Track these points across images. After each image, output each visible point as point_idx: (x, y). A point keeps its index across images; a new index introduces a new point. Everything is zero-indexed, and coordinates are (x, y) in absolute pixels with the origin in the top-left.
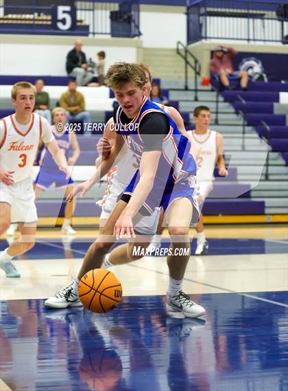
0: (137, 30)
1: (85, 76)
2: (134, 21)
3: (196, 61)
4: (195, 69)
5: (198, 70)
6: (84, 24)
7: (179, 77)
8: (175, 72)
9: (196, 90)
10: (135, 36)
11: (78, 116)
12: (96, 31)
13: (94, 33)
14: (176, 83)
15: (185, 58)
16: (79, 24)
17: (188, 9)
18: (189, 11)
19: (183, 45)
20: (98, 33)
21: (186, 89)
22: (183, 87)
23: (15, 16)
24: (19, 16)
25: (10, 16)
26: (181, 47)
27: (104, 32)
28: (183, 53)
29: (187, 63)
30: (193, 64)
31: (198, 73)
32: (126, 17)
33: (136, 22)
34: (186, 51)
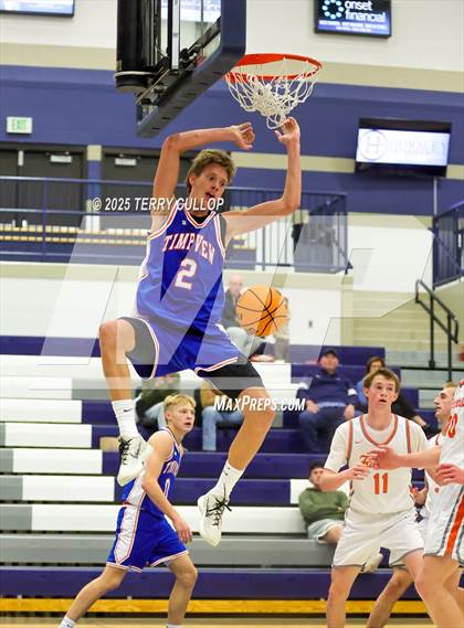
0: (342, 259)
1: (246, 343)
2: (338, 244)
3: (450, 317)
4: (448, 331)
5: (453, 332)
6: (245, 246)
7: (420, 345)
8: (413, 336)
9: (450, 369)
10: (339, 270)
11: (234, 417)
12: (267, 261)
13: (264, 265)
14: (414, 355)
15: (431, 312)
16: (236, 247)
17: (435, 220)
18: (437, 225)
19: (426, 287)
20: (270, 265)
21: (432, 367)
22: (427, 365)
23: (120, 232)
24: (128, 232)
25: (111, 231)
26: (422, 290)
27: (282, 262)
28: (427, 302)
29: (433, 318)
30: (445, 323)
31: (453, 338)
32: (323, 235)
33: (342, 245)
34: (432, 298)
